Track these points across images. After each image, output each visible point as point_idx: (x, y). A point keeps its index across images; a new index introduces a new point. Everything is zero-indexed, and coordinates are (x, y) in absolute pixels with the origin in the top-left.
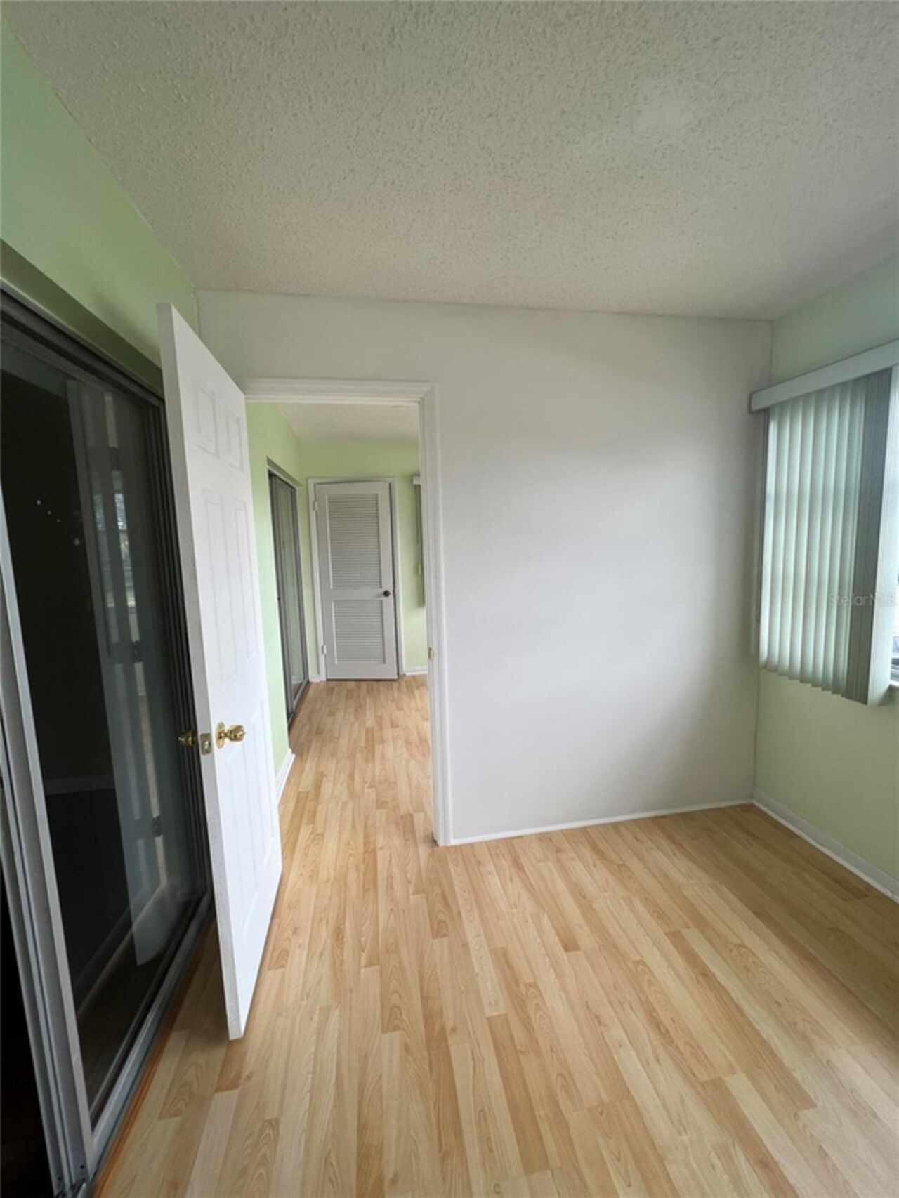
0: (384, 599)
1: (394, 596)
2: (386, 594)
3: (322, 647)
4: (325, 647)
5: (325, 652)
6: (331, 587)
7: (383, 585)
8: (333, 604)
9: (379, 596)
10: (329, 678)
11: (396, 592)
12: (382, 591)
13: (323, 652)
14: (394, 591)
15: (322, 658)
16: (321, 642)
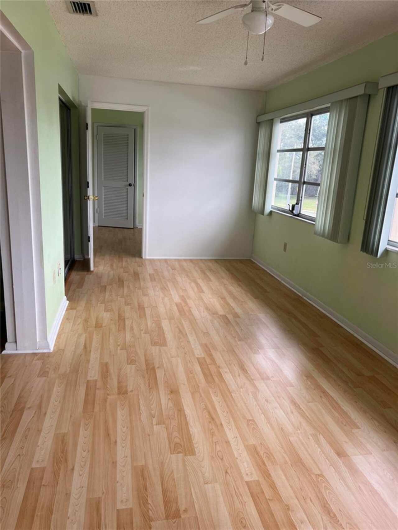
0: (129, 187)
1: (134, 186)
2: (130, 185)
3: (97, 209)
4: (98, 209)
5: (98, 212)
6: (103, 179)
7: (129, 180)
8: (103, 187)
9: (126, 186)
10: (99, 225)
11: (135, 184)
12: (128, 183)
13: (97, 212)
14: (134, 184)
15: (96, 215)
16: (96, 207)
